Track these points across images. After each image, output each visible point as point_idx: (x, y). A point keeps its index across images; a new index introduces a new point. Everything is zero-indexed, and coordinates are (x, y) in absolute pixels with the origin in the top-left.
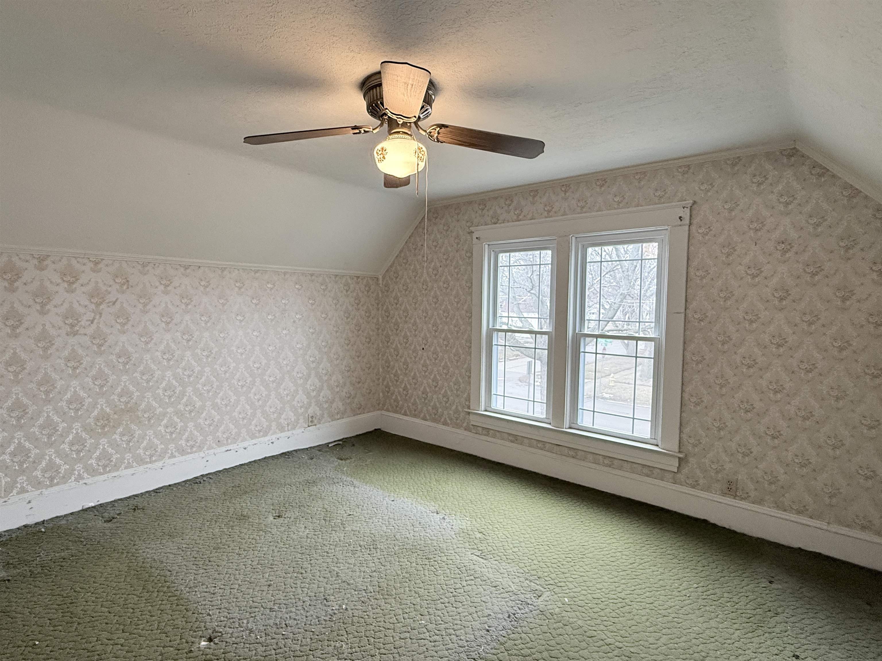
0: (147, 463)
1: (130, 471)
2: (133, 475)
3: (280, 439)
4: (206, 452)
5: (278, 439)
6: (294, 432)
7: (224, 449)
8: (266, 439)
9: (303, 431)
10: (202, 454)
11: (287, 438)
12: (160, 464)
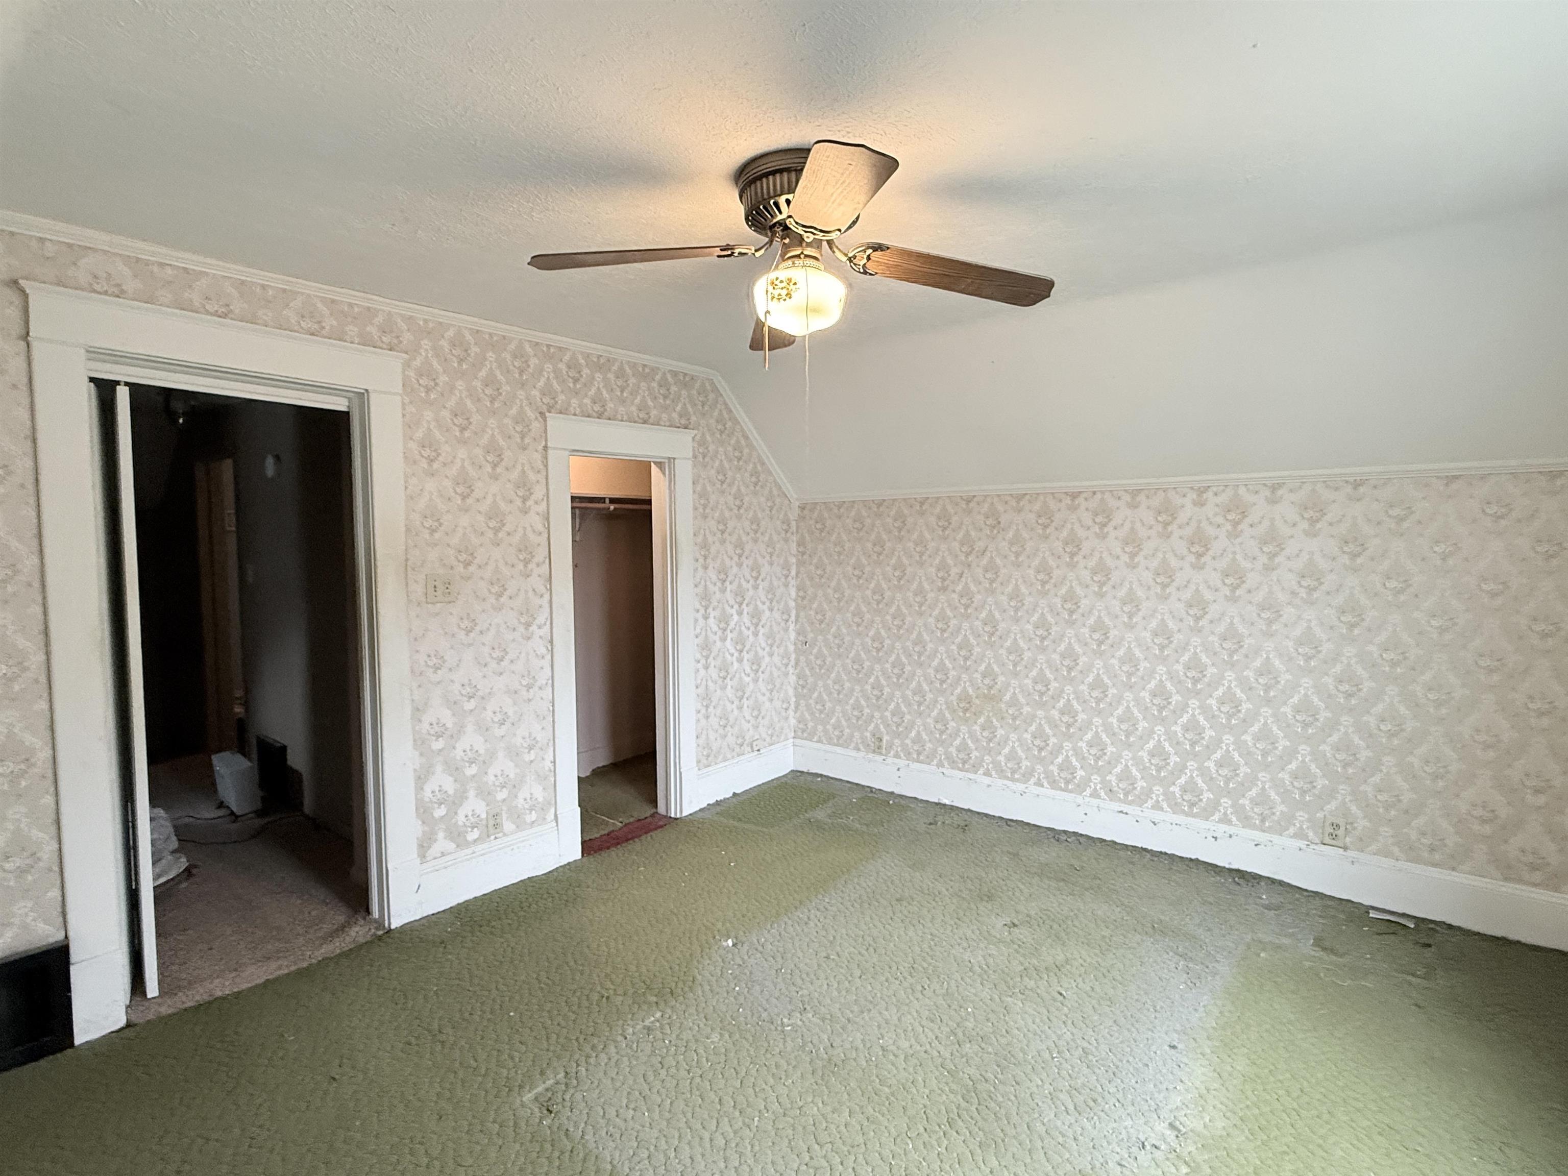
0: (1007, 778)
1: (987, 780)
2: (989, 786)
3: (1234, 837)
4: (1087, 799)
5: (1231, 836)
6: (1276, 838)
7: (1117, 806)
8: (1203, 824)
9: (1304, 847)
10: (1079, 799)
11: (1254, 843)
12: (1020, 787)
